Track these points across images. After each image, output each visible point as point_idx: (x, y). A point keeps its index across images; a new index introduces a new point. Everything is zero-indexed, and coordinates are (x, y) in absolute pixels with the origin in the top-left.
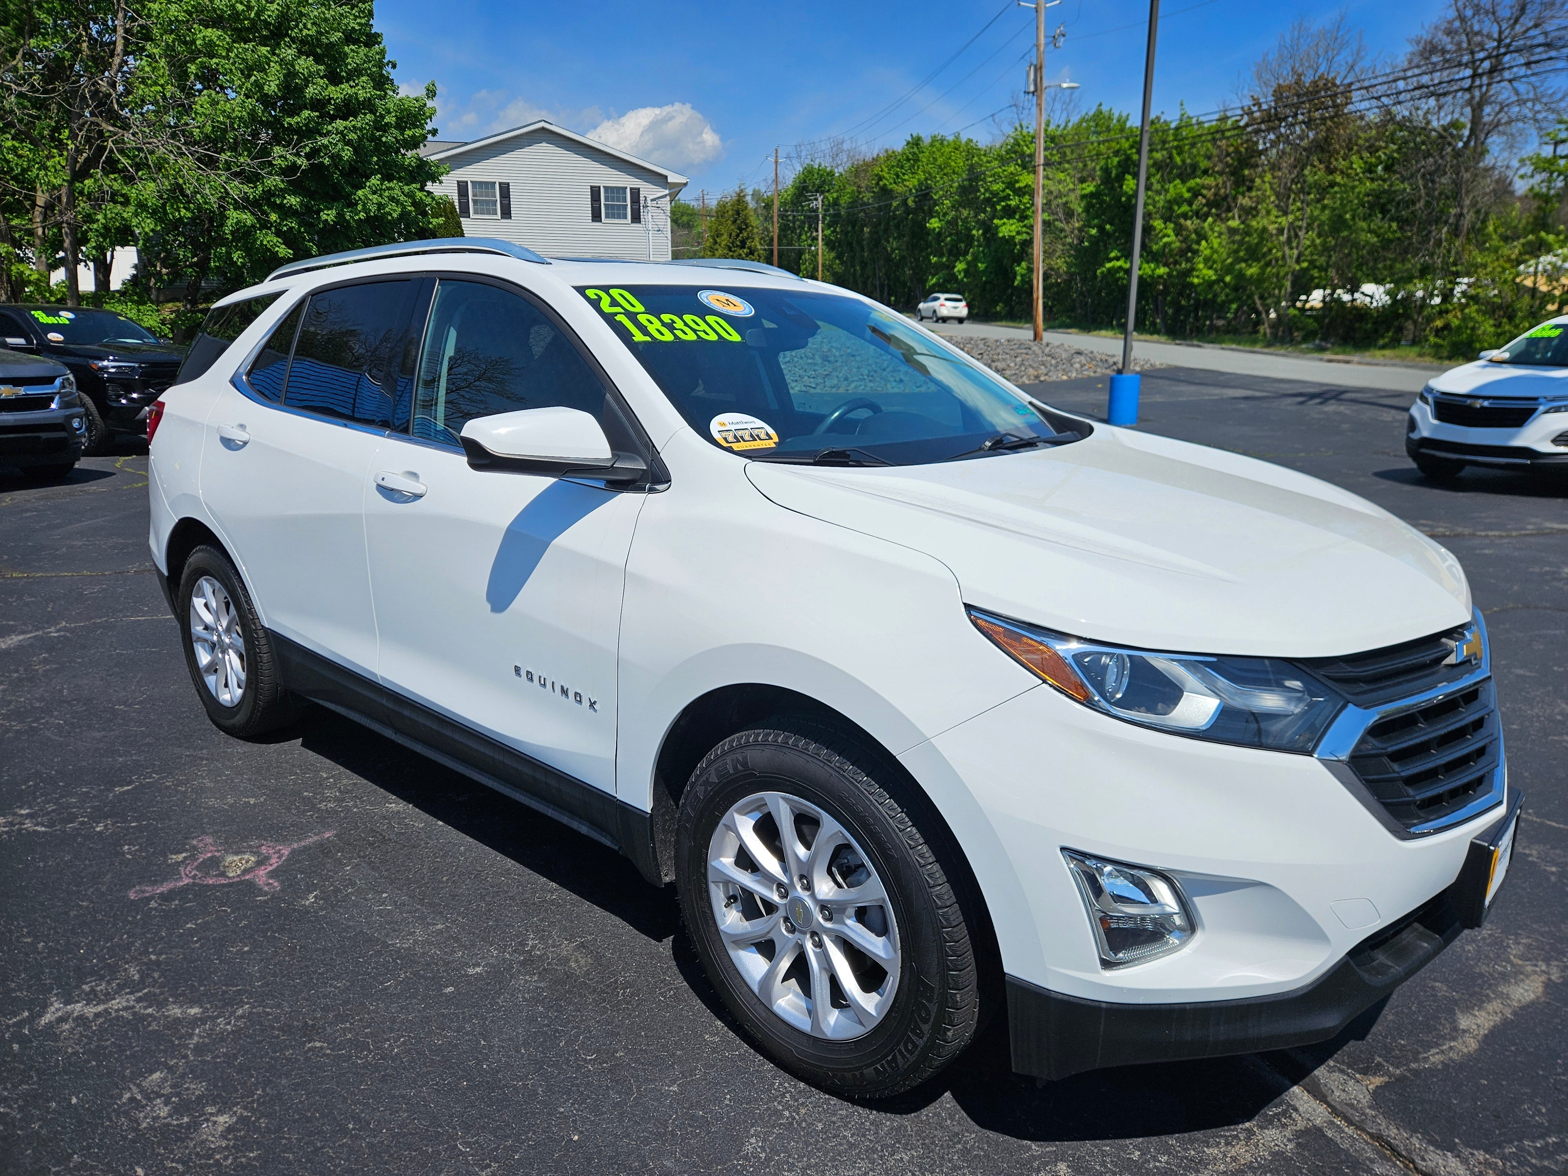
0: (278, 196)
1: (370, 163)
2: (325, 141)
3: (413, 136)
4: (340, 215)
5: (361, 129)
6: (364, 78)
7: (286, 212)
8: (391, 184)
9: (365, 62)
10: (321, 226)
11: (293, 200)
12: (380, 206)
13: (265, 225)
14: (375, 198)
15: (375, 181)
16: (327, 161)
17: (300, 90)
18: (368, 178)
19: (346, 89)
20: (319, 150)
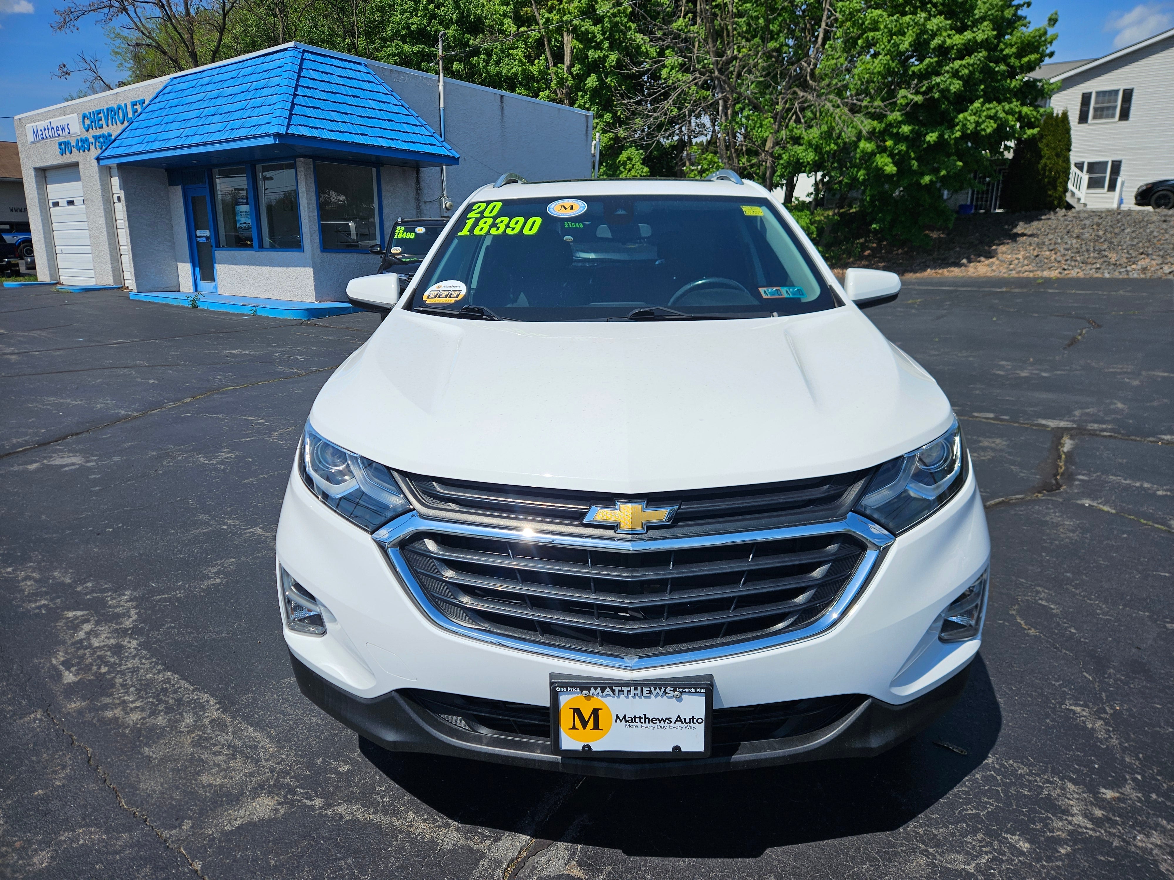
0: (896, 127)
1: (977, 90)
2: (938, 80)
3: (1029, 62)
4: (941, 136)
5: (972, 65)
6: (985, 23)
7: (898, 138)
8: (991, 105)
9: (990, 10)
10: (925, 146)
11: (906, 129)
12: (978, 124)
13: (883, 150)
14: (972, 118)
15: (977, 104)
16: (937, 96)
17: (927, 42)
18: (972, 102)
19: (968, 35)
20: (933, 87)
